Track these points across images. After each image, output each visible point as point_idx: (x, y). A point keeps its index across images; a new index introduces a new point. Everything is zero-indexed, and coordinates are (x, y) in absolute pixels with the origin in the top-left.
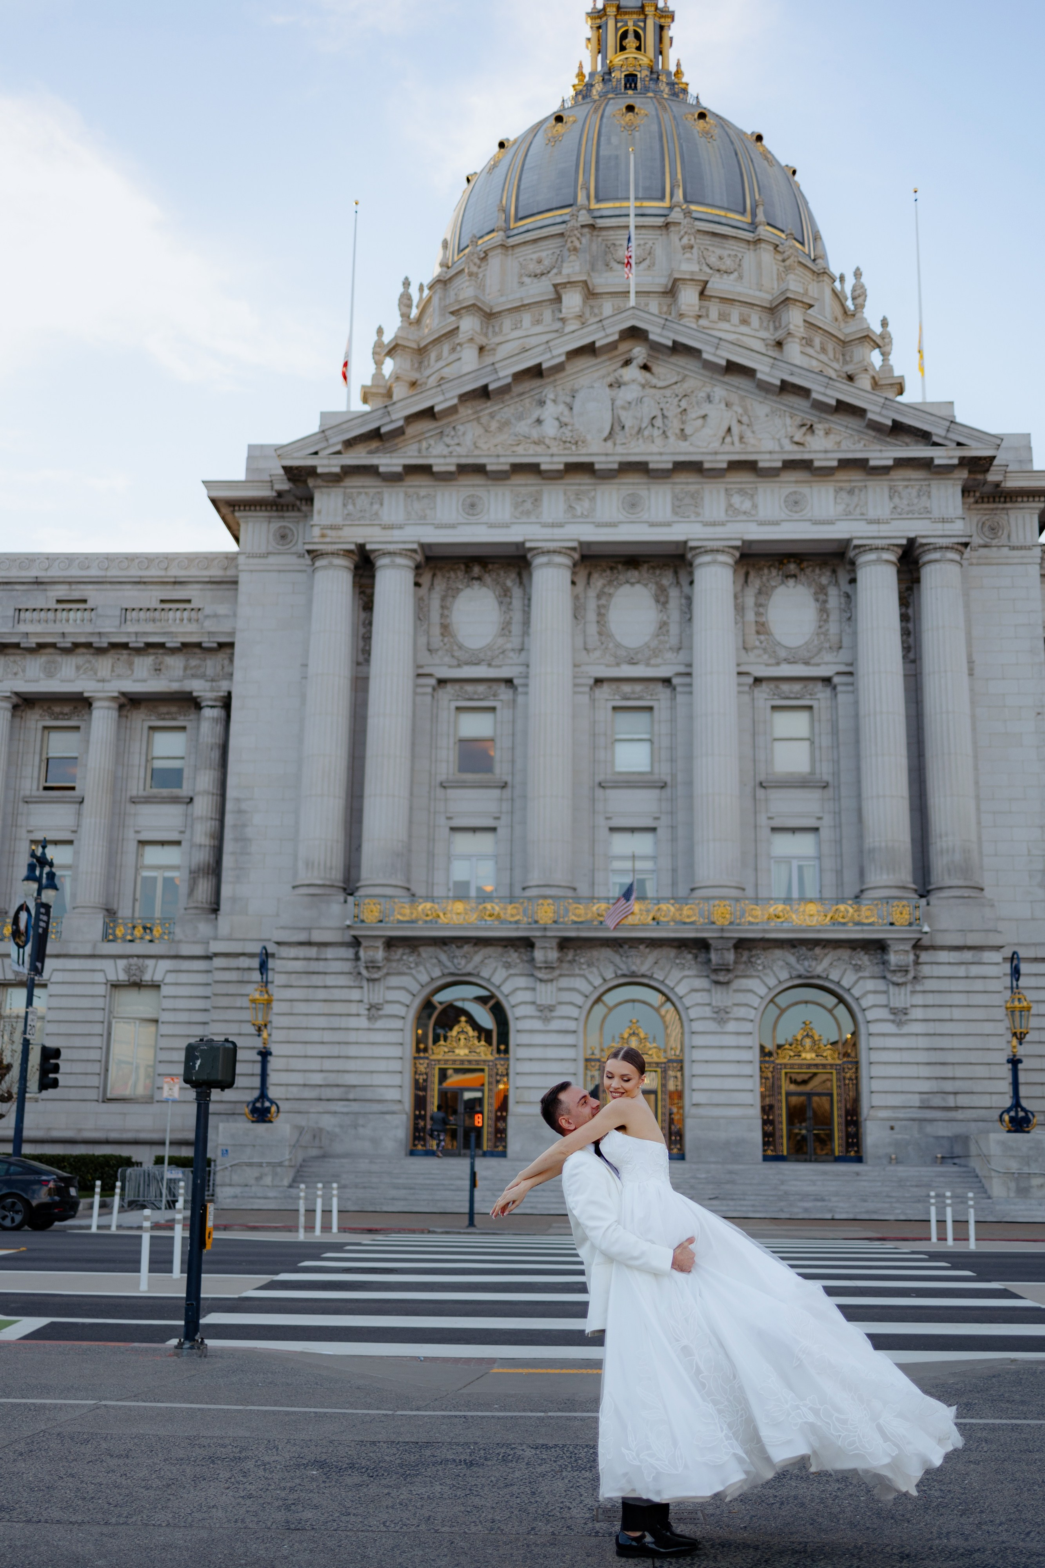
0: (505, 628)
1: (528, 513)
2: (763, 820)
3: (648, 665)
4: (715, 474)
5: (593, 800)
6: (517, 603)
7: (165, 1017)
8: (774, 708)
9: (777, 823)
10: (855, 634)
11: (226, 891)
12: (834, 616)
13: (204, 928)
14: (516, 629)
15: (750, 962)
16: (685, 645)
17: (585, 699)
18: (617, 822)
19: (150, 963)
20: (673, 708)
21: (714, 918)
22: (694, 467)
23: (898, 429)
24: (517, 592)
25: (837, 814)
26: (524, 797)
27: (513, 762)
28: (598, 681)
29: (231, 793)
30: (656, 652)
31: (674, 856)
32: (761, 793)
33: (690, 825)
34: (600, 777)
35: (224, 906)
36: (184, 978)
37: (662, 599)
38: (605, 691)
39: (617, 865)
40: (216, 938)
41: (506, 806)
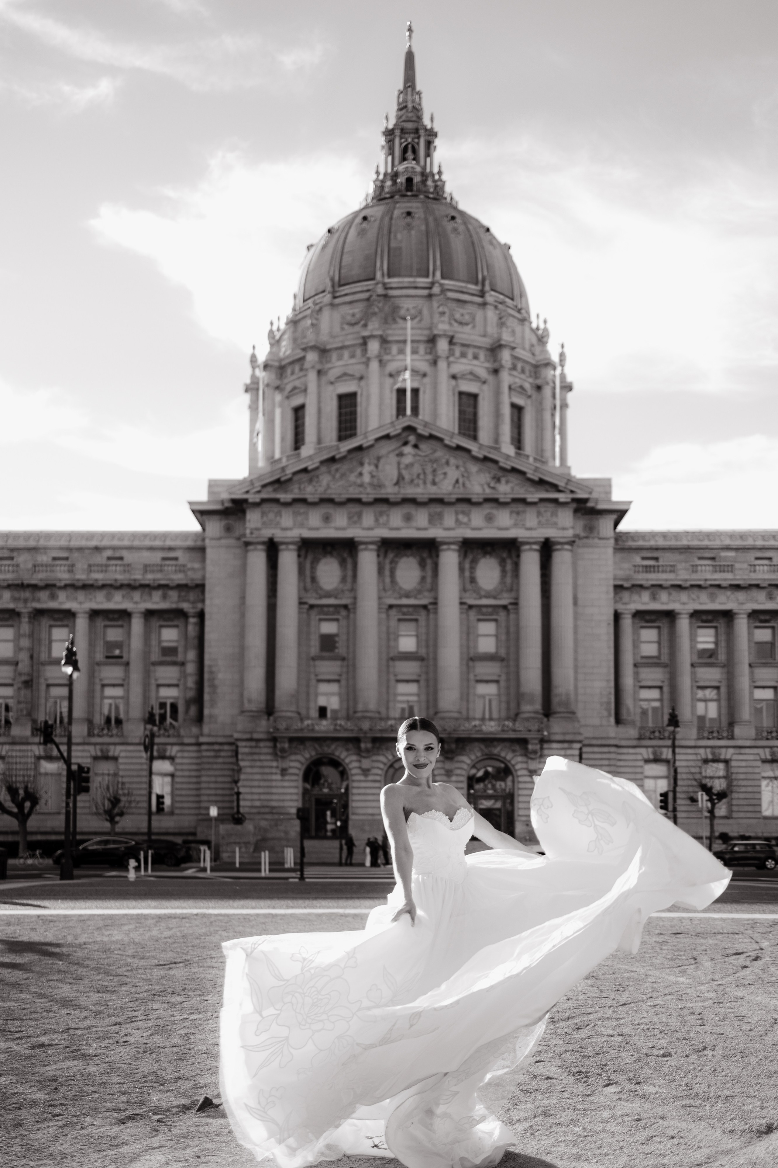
0: (344, 579)
1: (355, 523)
2: (472, 677)
3: (415, 598)
4: (450, 504)
5: (388, 667)
6: (349, 566)
7: (178, 773)
8: (479, 620)
9: (479, 678)
10: (518, 584)
11: (206, 712)
12: (509, 574)
13: (195, 730)
14: (349, 579)
15: (463, 749)
16: (434, 588)
17: (384, 616)
18: (400, 677)
19: (169, 747)
20: (428, 620)
21: (446, 728)
22: (440, 501)
23: (541, 483)
24: (349, 561)
25: (508, 674)
26: (354, 665)
27: (348, 647)
28: (391, 607)
29: (207, 662)
30: (419, 592)
31: (428, 694)
32: (471, 664)
33: (436, 680)
34: (391, 655)
35: (206, 719)
36: (186, 754)
37: (422, 565)
38: (393, 612)
39: (400, 698)
40: (202, 735)
41: (345, 670)
